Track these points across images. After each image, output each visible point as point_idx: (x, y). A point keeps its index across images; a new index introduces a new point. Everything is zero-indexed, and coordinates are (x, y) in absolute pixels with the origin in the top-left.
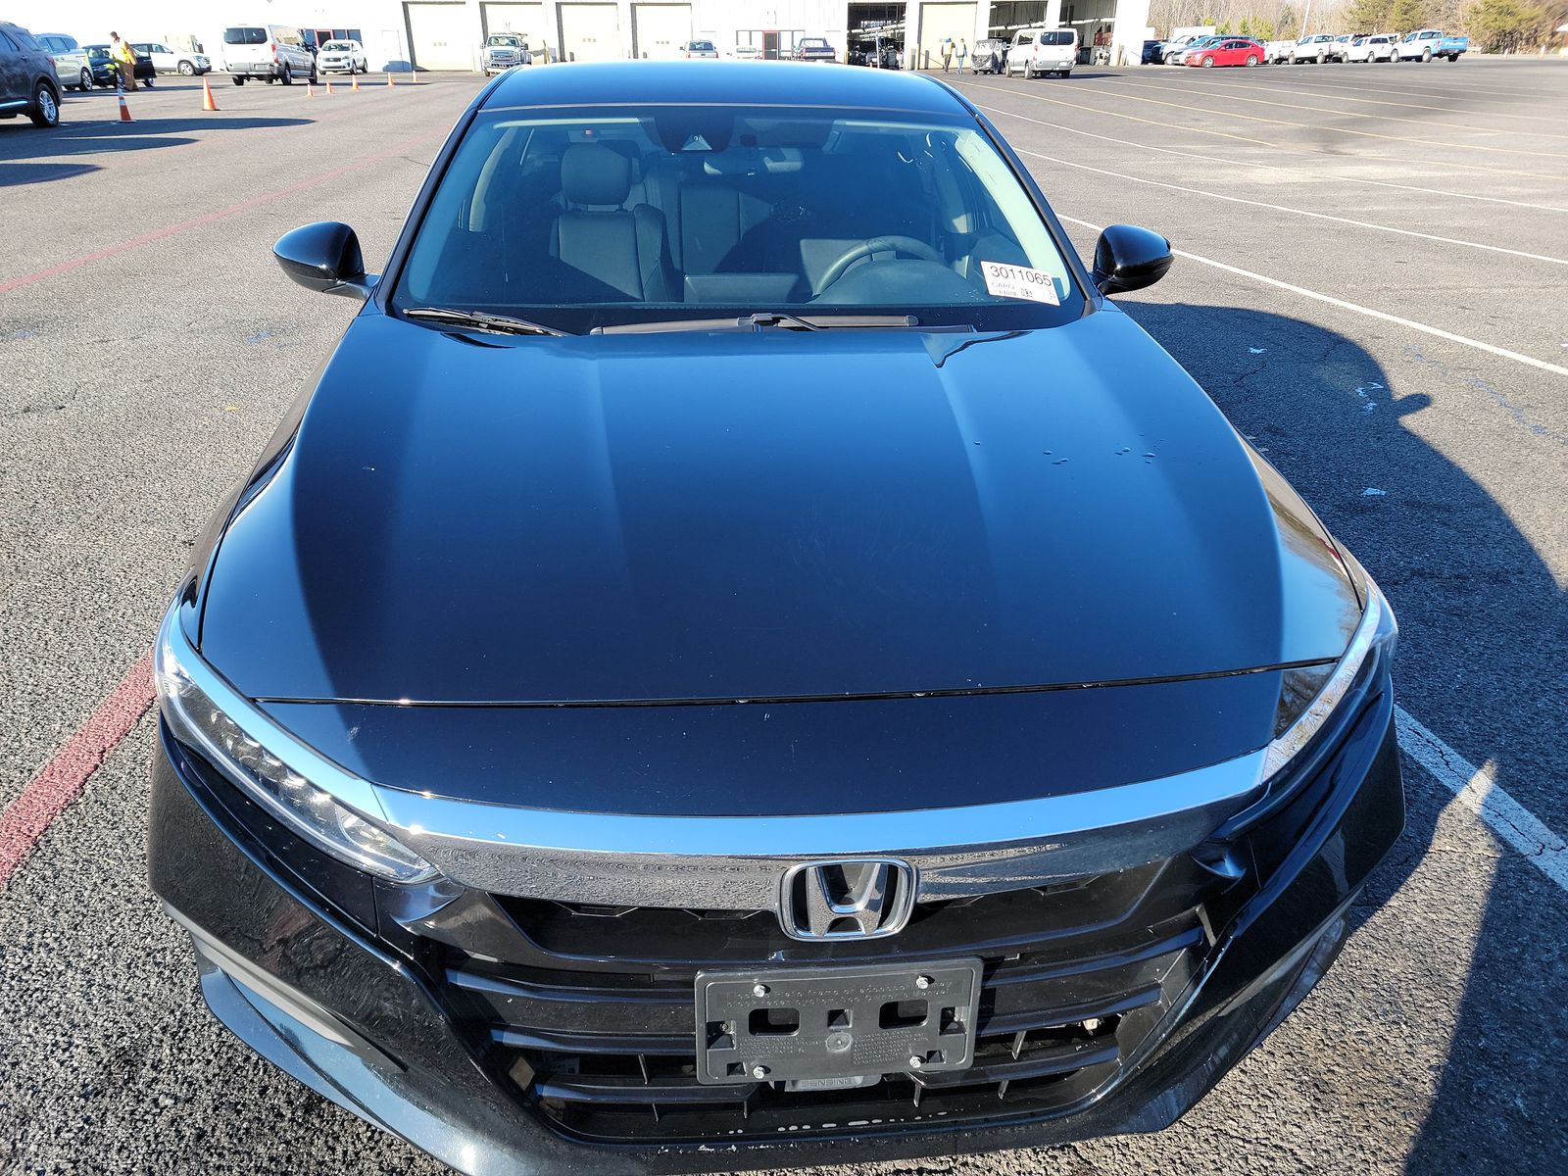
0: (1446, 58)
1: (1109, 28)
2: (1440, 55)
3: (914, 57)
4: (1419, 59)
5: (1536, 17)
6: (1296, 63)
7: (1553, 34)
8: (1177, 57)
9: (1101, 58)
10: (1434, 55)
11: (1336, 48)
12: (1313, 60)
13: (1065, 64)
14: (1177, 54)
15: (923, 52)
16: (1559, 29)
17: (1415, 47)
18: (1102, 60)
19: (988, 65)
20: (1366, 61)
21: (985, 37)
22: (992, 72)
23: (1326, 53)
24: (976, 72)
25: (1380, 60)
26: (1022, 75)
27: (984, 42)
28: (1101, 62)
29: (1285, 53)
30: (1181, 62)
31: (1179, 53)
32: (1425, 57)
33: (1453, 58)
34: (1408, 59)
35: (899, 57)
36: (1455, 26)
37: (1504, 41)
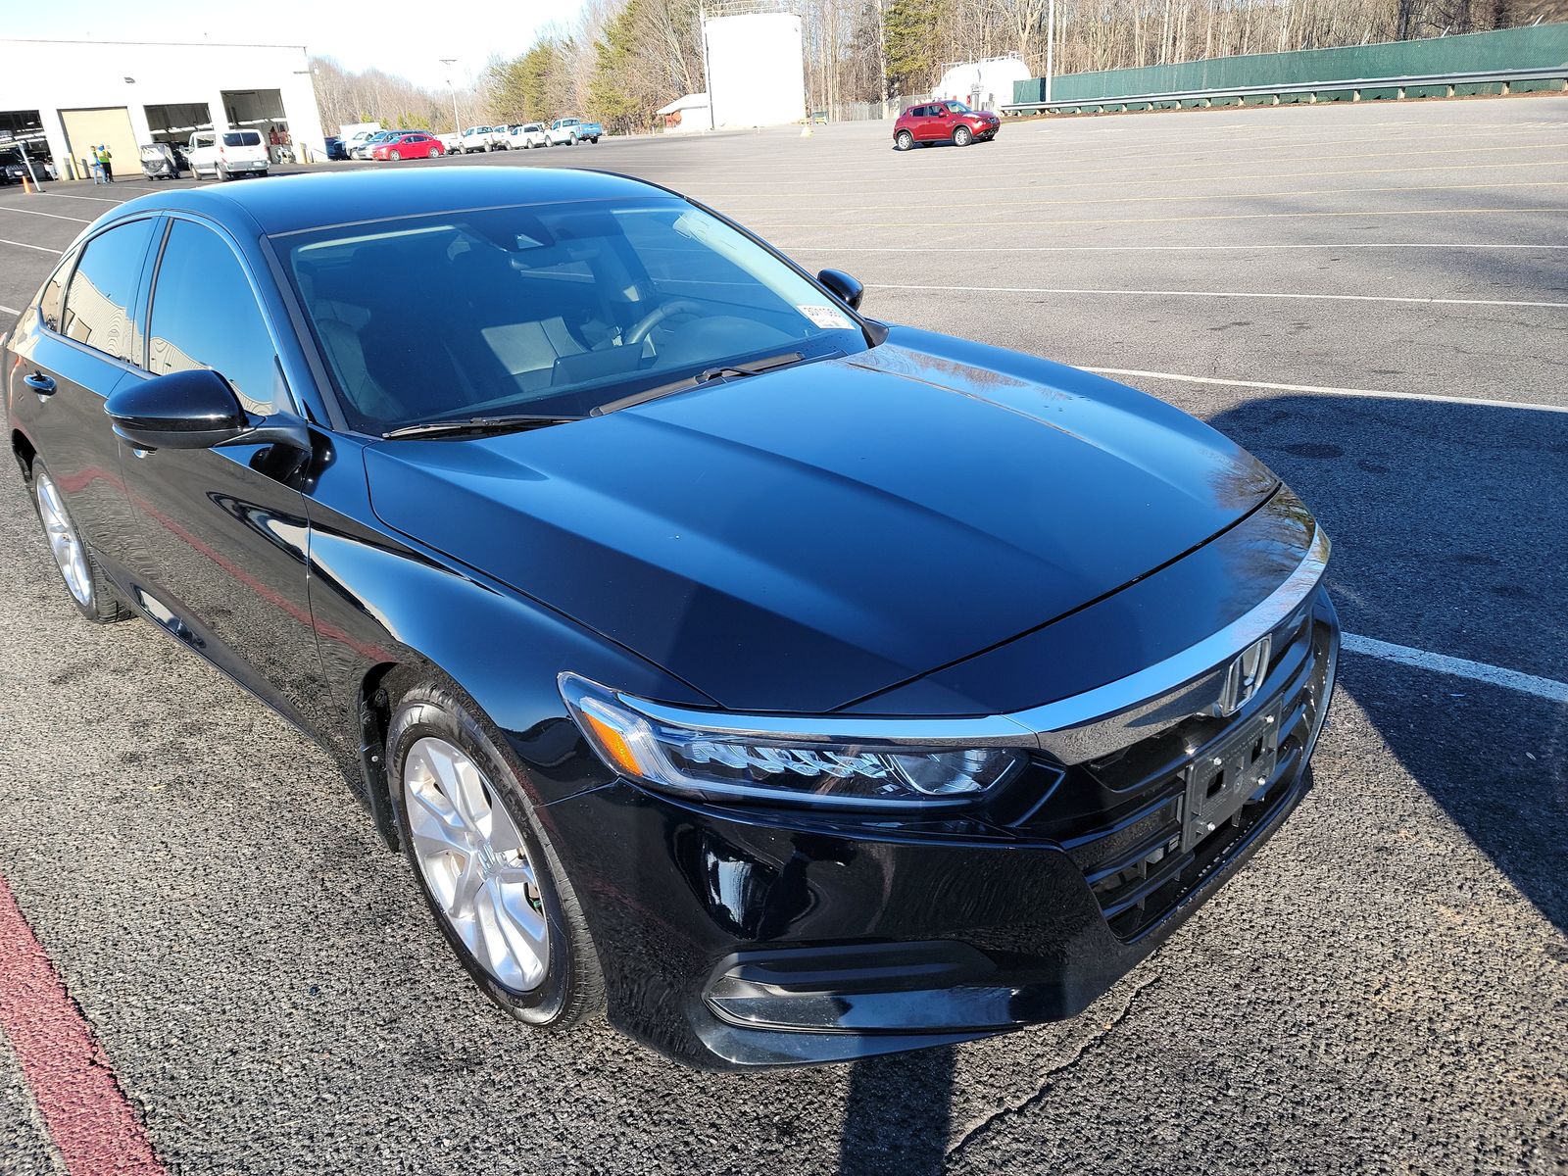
0: (589, 140)
1: (282, 128)
2: (584, 139)
3: (69, 167)
4: (569, 143)
5: (637, 104)
6: (468, 153)
7: (653, 118)
8: (362, 152)
9: (285, 156)
10: (580, 139)
11: (497, 137)
12: (482, 150)
13: (260, 164)
14: (361, 149)
15: (79, 160)
16: (658, 112)
17: (563, 134)
18: (287, 159)
19: (165, 169)
20: (527, 148)
21: (150, 141)
22: (170, 177)
23: (491, 143)
24: (152, 178)
25: (538, 146)
26: (215, 177)
27: (150, 146)
28: (286, 160)
29: (455, 144)
30: (369, 156)
31: (364, 149)
32: (573, 141)
33: (594, 141)
34: (558, 144)
35: (47, 168)
36: (578, 114)
37: (619, 126)
